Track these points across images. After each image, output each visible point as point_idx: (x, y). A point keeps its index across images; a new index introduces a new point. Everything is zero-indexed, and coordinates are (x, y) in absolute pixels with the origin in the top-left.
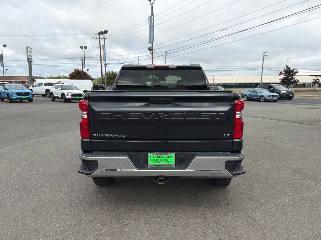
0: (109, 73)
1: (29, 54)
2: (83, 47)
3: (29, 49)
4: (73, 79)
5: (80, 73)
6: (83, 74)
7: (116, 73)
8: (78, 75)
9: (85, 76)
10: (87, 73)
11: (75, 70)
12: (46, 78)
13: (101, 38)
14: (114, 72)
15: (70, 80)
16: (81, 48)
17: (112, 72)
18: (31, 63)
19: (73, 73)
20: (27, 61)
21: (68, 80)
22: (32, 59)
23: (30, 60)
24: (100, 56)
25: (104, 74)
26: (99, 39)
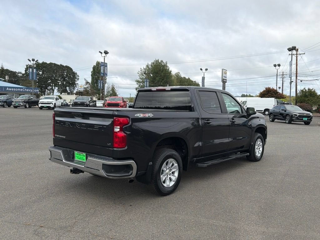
0: (304, 90)
1: (224, 75)
2: (277, 65)
3: (224, 71)
4: (263, 97)
5: (270, 92)
6: (274, 92)
7: (313, 90)
8: (268, 93)
9: (275, 94)
10: (278, 91)
11: (266, 88)
12: (254, 96)
13: (299, 54)
14: (311, 89)
15: (260, 98)
16: (274, 66)
17: (309, 89)
18: (225, 84)
19: (264, 91)
20: (221, 82)
21: (258, 98)
22: (226, 80)
23: (224, 81)
24: (295, 73)
25: (298, 91)
26: (296, 55)
